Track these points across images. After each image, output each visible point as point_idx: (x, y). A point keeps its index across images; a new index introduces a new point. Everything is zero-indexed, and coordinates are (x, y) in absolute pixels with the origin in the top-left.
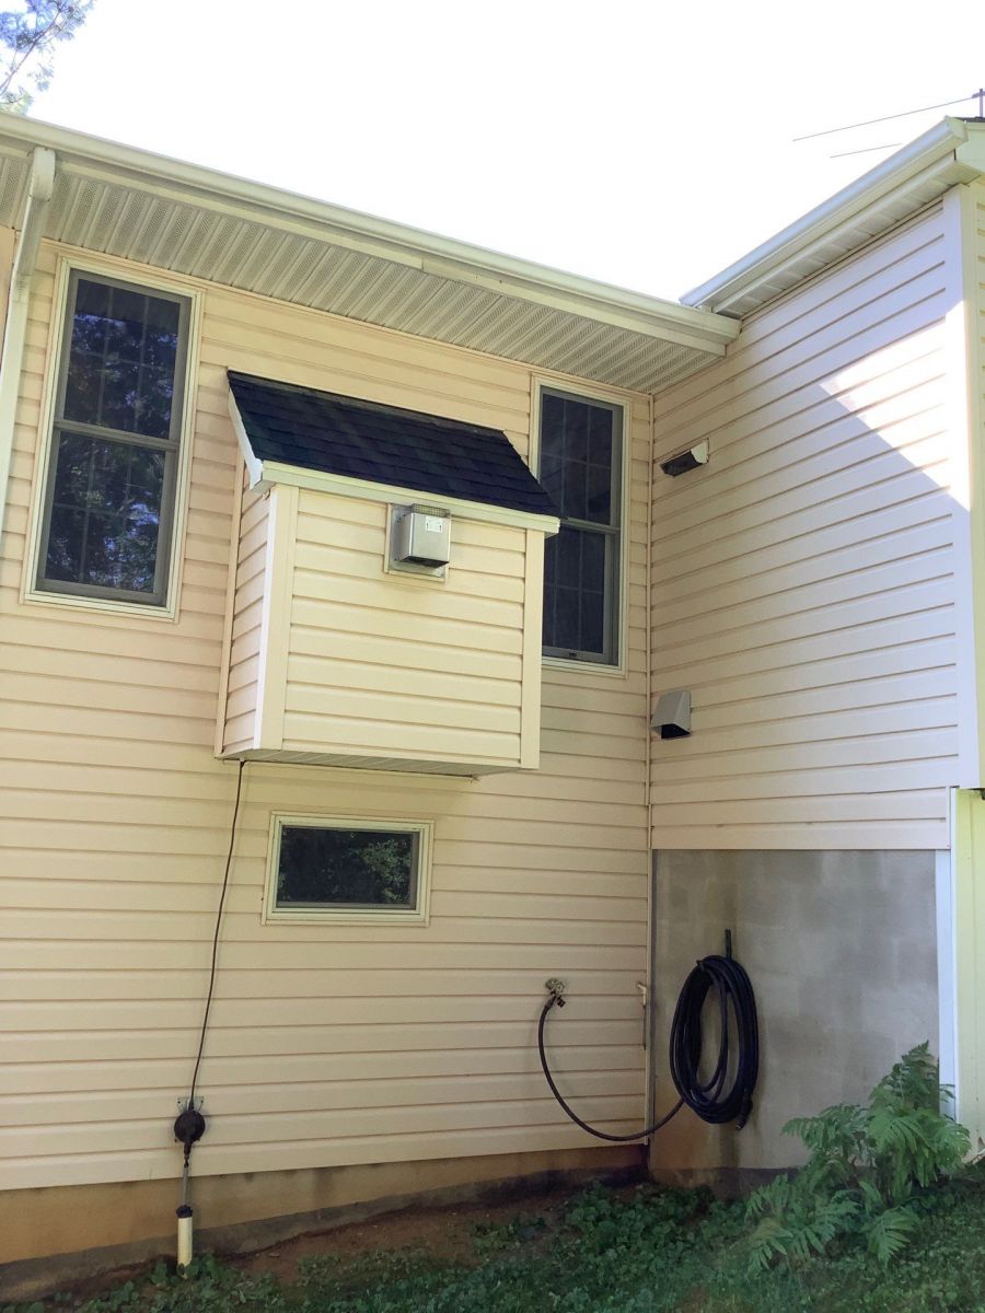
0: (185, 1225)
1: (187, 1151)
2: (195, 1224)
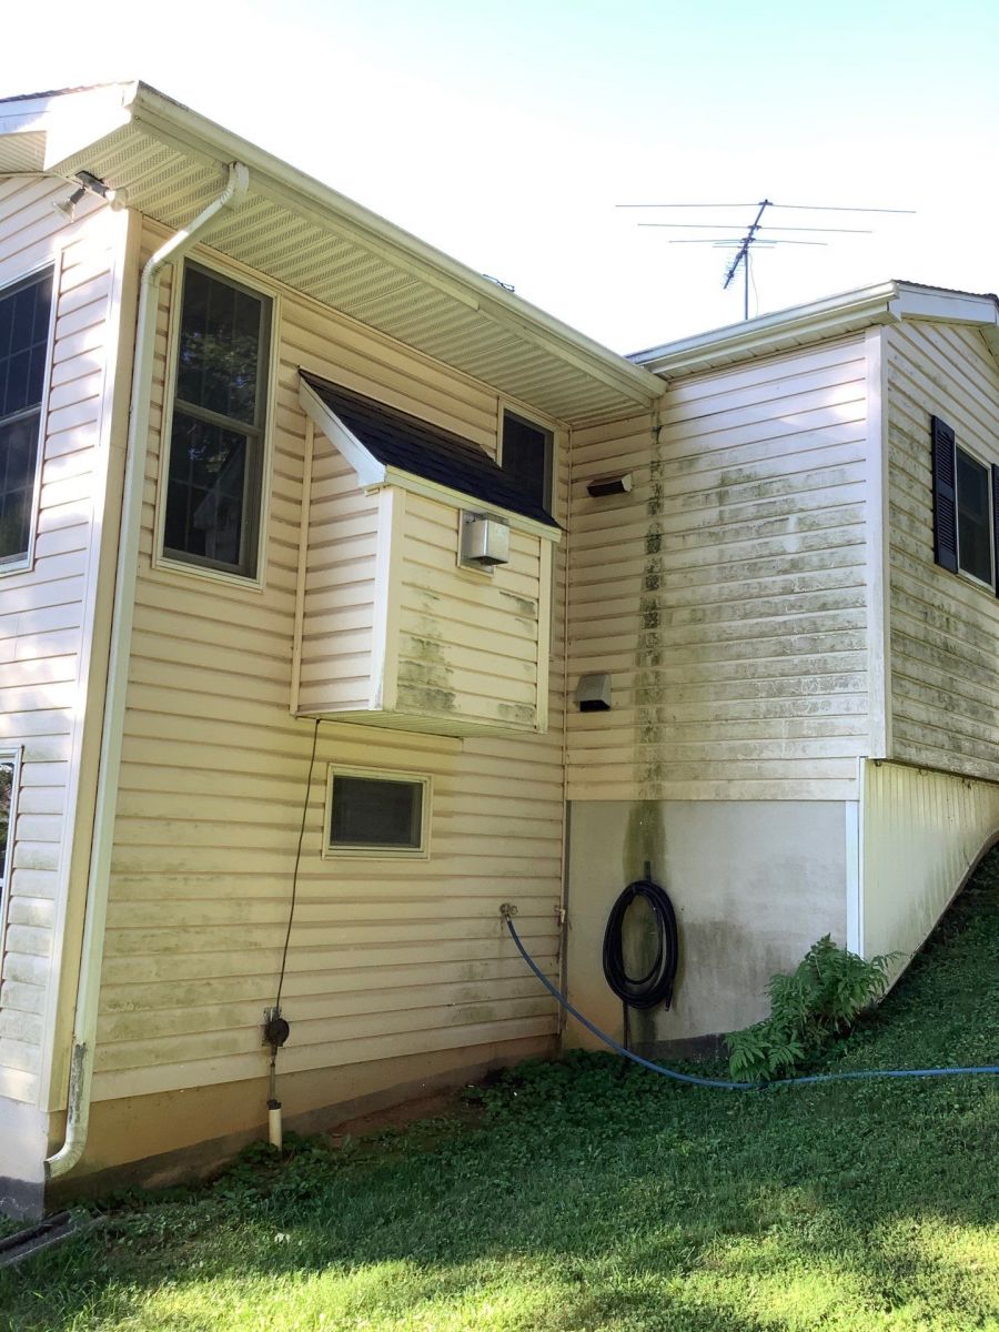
0: (275, 1116)
1: (274, 1053)
2: (282, 1113)
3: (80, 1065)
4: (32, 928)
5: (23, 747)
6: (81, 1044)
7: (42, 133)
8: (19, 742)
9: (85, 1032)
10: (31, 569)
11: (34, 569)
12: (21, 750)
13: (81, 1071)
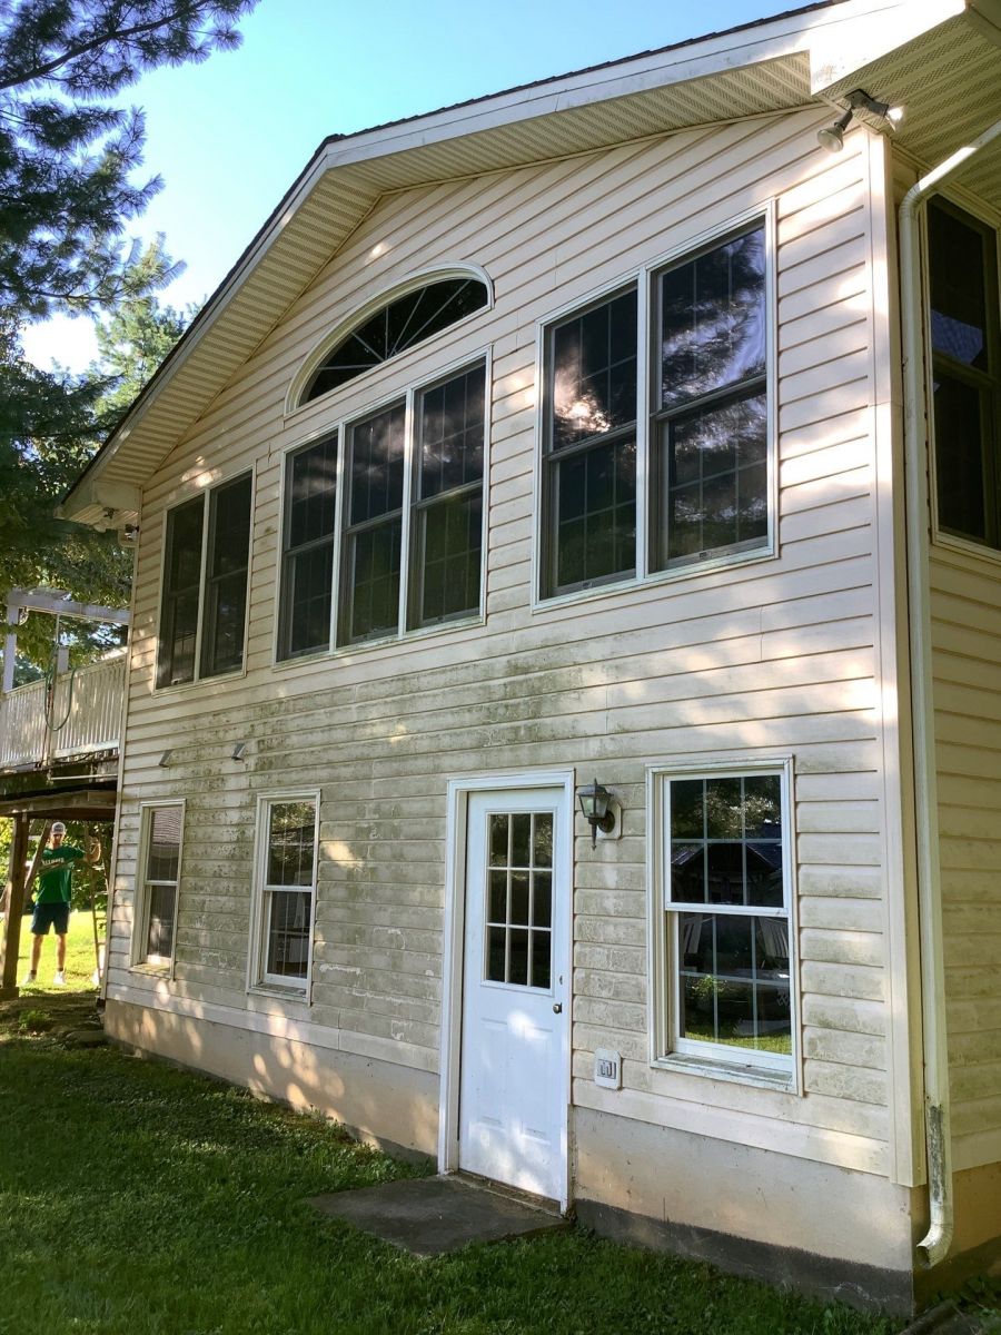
3: (940, 1131)
4: (846, 967)
5: (794, 757)
6: (937, 1105)
7: (805, 54)
8: (788, 752)
9: (938, 1092)
10: (777, 556)
11: (780, 556)
12: (791, 761)
13: (942, 1138)
